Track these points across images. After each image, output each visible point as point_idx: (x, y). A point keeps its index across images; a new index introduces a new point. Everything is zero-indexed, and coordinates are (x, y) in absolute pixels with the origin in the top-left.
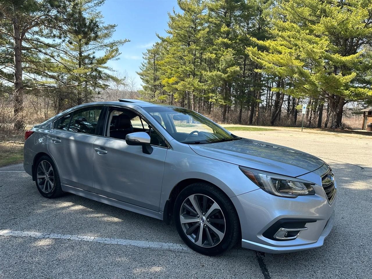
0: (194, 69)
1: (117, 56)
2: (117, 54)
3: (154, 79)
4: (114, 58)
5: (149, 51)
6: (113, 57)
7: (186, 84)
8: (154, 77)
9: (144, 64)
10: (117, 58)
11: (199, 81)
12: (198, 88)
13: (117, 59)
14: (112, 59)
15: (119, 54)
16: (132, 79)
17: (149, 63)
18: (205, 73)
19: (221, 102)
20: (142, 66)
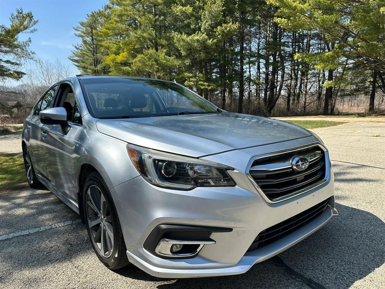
0: (156, 36)
1: (32, 25)
2: (32, 23)
3: (94, 63)
4: (28, 30)
5: (82, 24)
6: (25, 28)
7: (146, 60)
8: (94, 60)
9: (78, 47)
10: (32, 29)
11: (166, 54)
12: (166, 64)
13: (32, 32)
14: (25, 31)
15: (35, 23)
16: (66, 68)
17: (85, 42)
18: (179, 36)
19: (202, 85)
20: (75, 49)
